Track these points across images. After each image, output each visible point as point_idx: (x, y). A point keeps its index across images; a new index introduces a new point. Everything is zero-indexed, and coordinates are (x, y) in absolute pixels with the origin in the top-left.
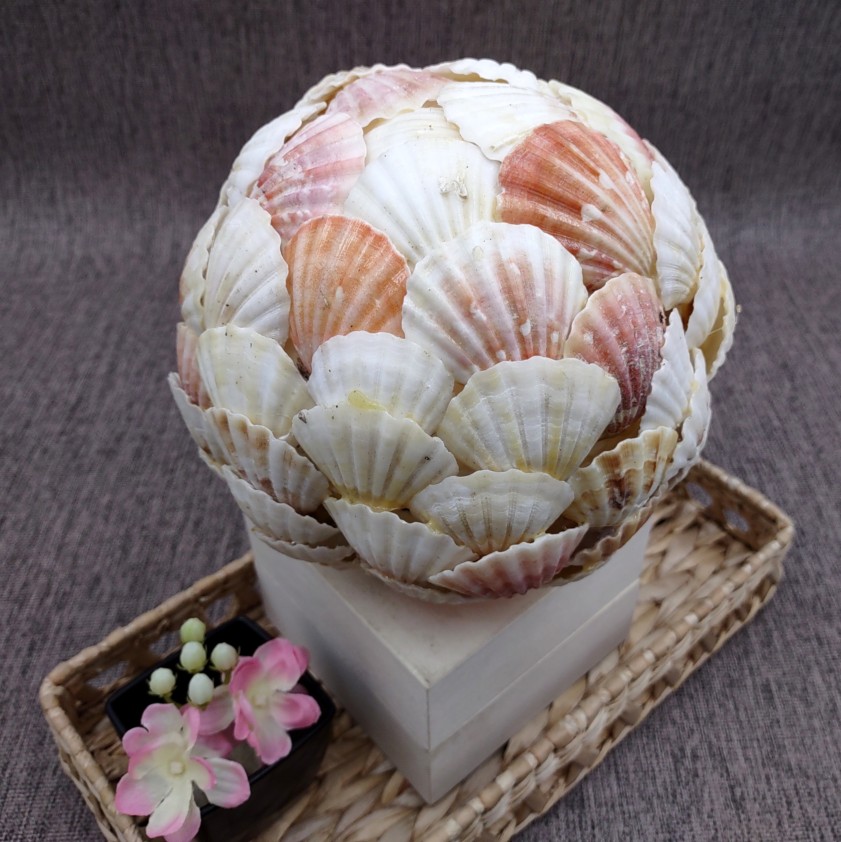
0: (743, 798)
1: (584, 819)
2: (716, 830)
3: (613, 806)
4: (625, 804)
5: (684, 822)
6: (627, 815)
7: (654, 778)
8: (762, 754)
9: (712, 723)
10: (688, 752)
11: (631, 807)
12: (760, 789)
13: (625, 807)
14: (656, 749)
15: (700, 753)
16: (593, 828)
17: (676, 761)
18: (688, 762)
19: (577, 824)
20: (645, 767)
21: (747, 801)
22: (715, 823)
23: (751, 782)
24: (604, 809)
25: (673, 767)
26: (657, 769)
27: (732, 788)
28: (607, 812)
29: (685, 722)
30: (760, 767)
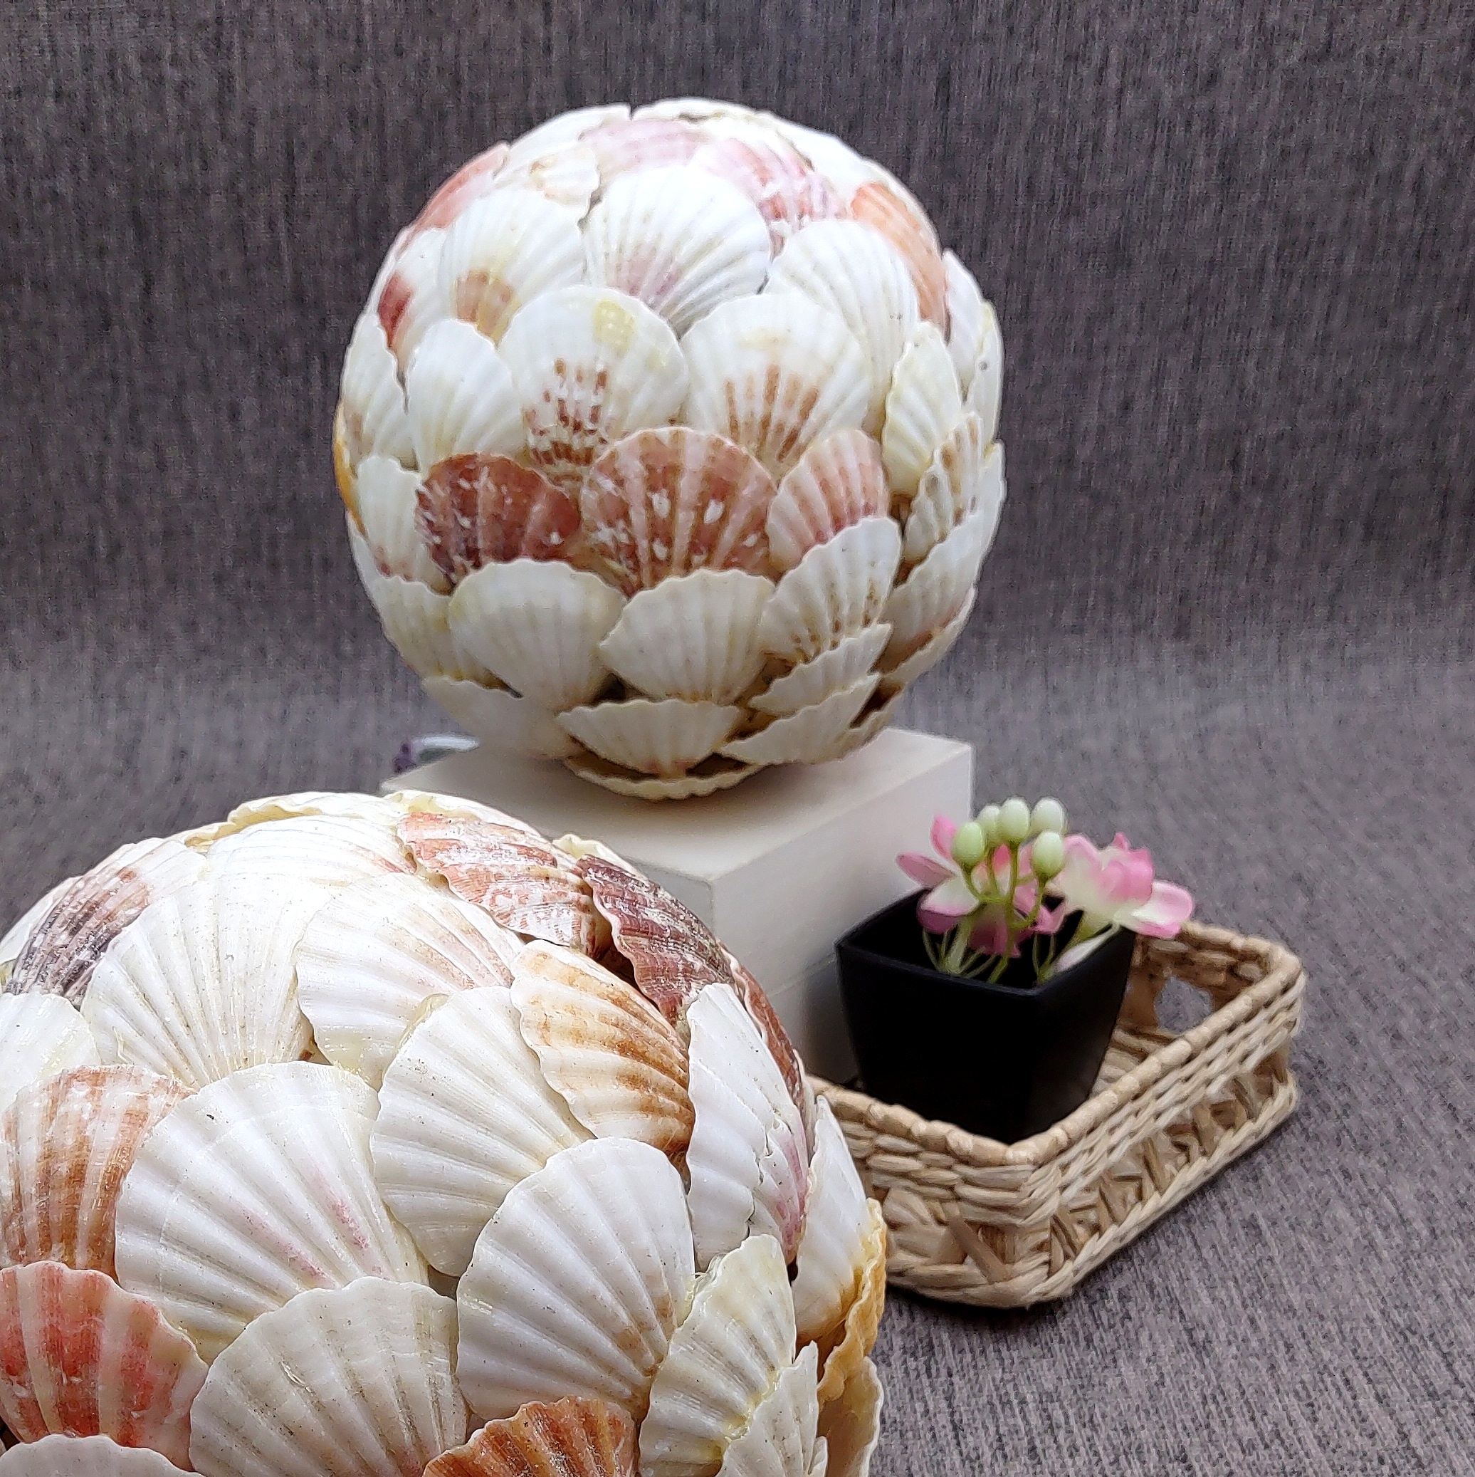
5: (1105, 1368)
8: (1242, 1294)
19: (922, 1372)
27: (1189, 1332)
30: (1240, 1309)
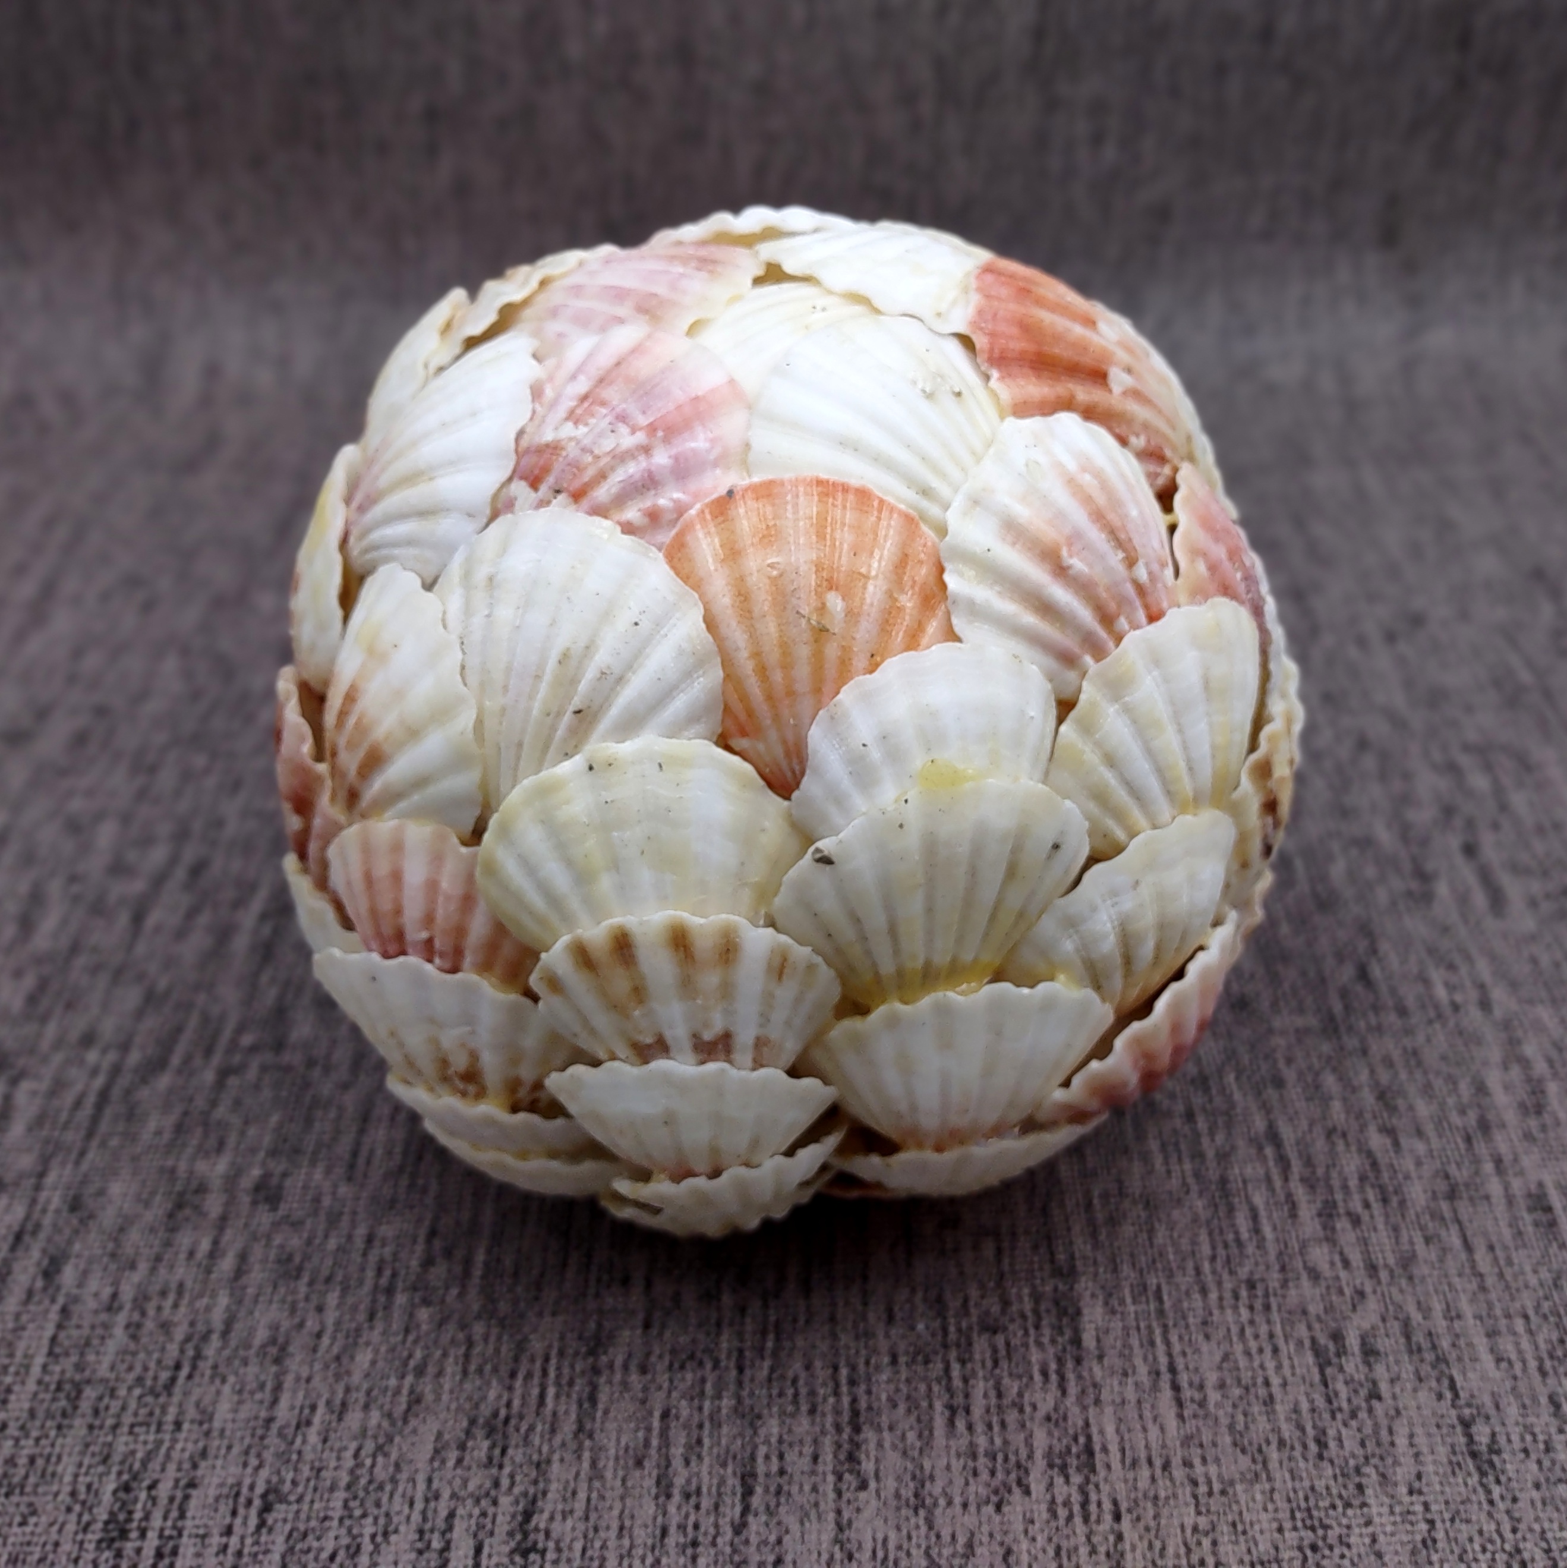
0: (1494, 1449)
1: (1093, 1497)
2: (1431, 1523)
3: (1166, 1466)
4: (1197, 1462)
5: (1348, 1505)
6: (1203, 1489)
7: (1270, 1401)
8: (1537, 1348)
9: (1411, 1278)
10: (1353, 1341)
11: (1213, 1470)
12: (1537, 1430)
13: (1199, 1469)
14: (1271, 1336)
15: (1382, 1344)
16: (1117, 1517)
17: (1323, 1363)
18: (1353, 1365)
19: (1076, 1508)
20: (1246, 1376)
21: (1506, 1456)
22: (1426, 1506)
23: (1513, 1411)
24: (1145, 1473)
25: (1317, 1378)
26: (1275, 1381)
27: (1466, 1424)
28: (1153, 1479)
29: (1343, 1274)
30: (1537, 1378)
